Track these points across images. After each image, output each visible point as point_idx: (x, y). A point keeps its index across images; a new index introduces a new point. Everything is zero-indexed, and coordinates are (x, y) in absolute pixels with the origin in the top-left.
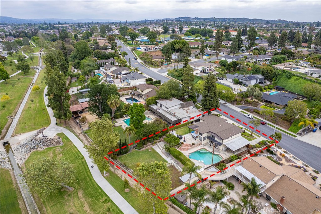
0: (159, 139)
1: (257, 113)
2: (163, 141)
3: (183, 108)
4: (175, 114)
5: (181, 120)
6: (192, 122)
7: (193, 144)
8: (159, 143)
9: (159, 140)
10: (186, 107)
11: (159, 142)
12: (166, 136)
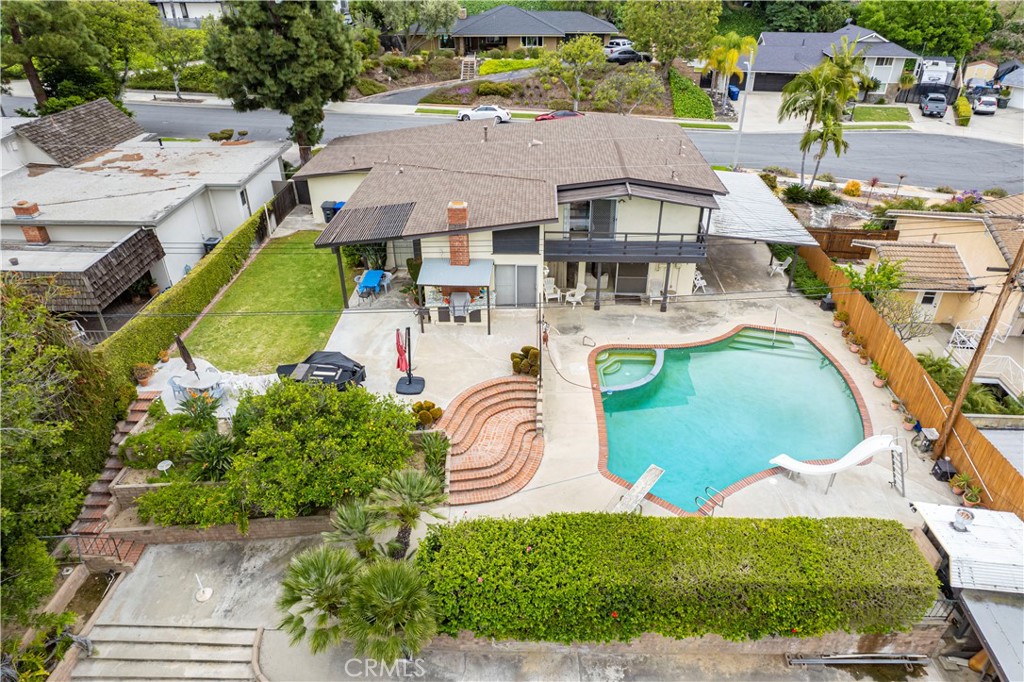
0: (67, 561)
1: (498, 97)
2: (138, 545)
3: (67, 165)
4: (37, 218)
5: (145, 244)
6: (261, 231)
7: (528, 363)
8: (104, 612)
9: (75, 576)
10: (93, 154)
11: (96, 588)
12: (144, 461)
